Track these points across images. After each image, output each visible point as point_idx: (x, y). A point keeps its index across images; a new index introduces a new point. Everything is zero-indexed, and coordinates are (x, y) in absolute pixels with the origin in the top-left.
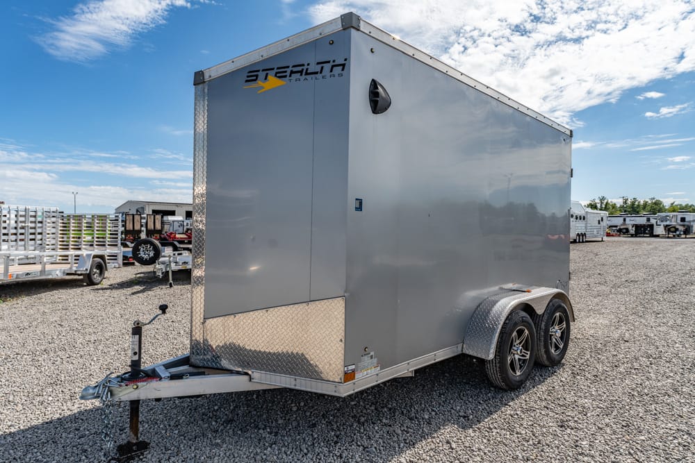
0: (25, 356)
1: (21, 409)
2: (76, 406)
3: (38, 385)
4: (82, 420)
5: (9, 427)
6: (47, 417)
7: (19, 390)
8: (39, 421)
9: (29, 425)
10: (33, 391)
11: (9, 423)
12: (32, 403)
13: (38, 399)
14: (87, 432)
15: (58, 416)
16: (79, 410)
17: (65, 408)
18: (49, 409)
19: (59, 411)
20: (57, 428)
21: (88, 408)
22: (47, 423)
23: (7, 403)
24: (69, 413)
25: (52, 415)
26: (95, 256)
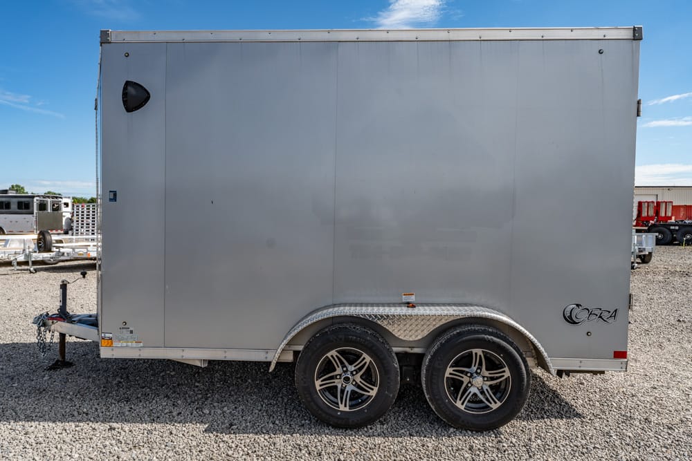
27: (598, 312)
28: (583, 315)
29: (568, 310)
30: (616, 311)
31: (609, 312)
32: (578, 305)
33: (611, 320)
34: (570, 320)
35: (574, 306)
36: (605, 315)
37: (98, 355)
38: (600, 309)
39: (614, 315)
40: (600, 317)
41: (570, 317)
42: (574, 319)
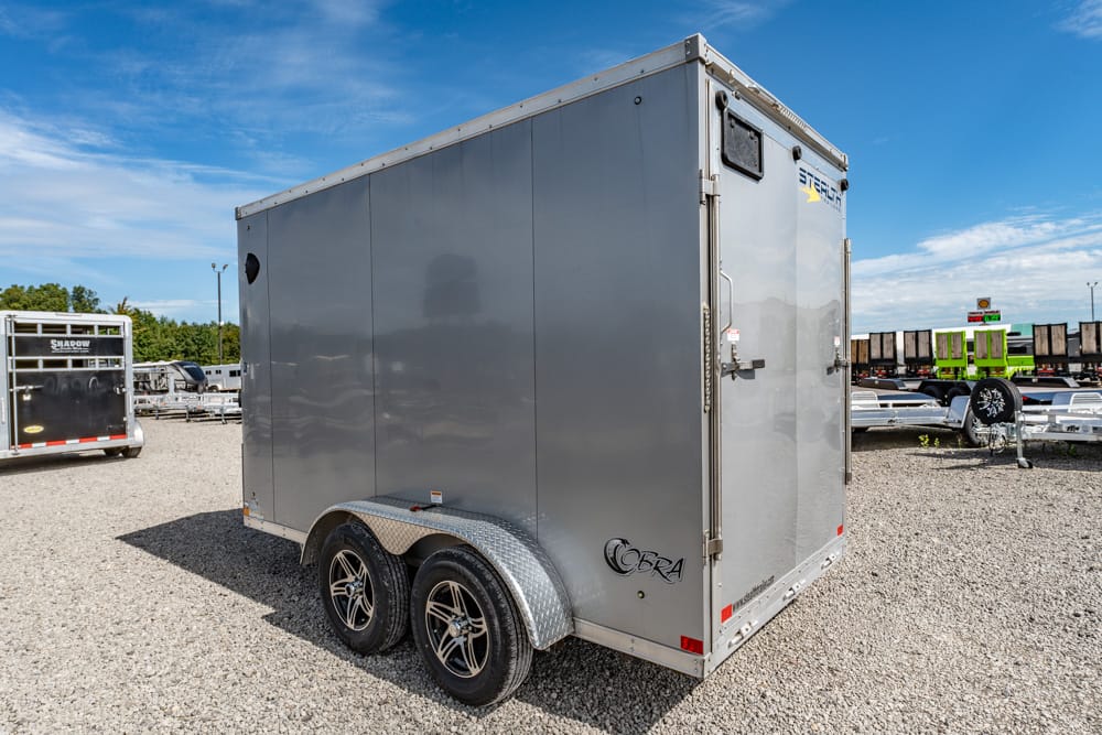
27: (652, 558)
28: (631, 561)
29: (611, 546)
30: (681, 561)
31: (671, 562)
32: (624, 542)
33: (674, 577)
34: (614, 565)
35: (619, 542)
36: (664, 565)
37: (243, 523)
38: (657, 555)
39: (677, 568)
40: (656, 568)
41: (614, 559)
42: (619, 563)
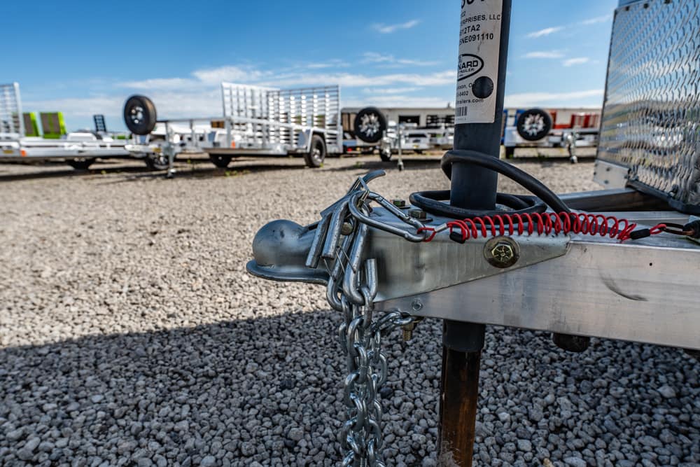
0: (233, 219)
1: (200, 287)
2: (284, 300)
3: (234, 254)
4: (292, 334)
5: (169, 316)
6: (232, 311)
7: (209, 256)
8: (217, 317)
9: (198, 321)
10: (226, 262)
11: (172, 310)
12: (218, 280)
13: (229, 275)
14: (300, 374)
15: (248, 314)
16: (287, 310)
17: (264, 300)
18: (239, 296)
19: (254, 305)
20: (241, 342)
21: (304, 310)
22: (228, 324)
23: (185, 274)
24: (270, 312)
25: (240, 310)
26: (315, 133)
